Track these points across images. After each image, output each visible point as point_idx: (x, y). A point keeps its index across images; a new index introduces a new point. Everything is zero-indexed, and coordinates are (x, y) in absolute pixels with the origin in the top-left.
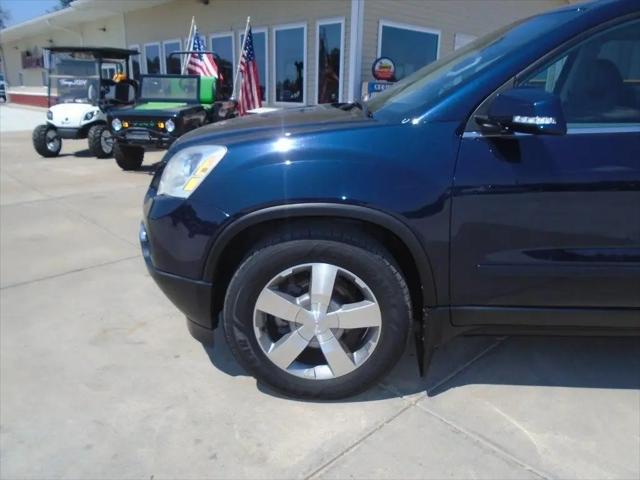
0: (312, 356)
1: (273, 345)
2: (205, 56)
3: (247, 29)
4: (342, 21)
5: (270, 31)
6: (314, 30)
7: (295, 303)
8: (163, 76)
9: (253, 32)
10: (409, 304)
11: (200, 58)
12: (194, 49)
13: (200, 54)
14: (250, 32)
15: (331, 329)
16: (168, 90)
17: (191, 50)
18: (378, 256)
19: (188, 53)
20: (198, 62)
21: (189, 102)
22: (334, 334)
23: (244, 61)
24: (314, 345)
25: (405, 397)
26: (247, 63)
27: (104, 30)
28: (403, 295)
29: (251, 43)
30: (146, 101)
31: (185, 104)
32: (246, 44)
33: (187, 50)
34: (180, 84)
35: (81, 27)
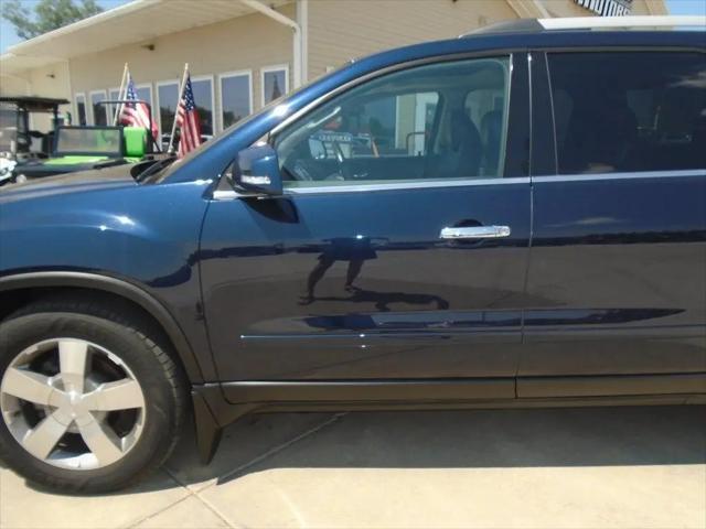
0: (73, 443)
1: (29, 431)
2: (138, 106)
3: (185, 76)
4: (287, 69)
5: (215, 78)
6: (260, 76)
7: (46, 383)
8: (91, 128)
9: (192, 80)
10: (171, 381)
11: (134, 107)
12: (128, 97)
13: (134, 104)
14: (189, 79)
15: (92, 412)
16: (94, 142)
17: (125, 99)
18: (129, 329)
19: (121, 103)
20: (131, 110)
21: (110, 155)
22: (95, 417)
23: (182, 111)
24: (73, 430)
25: (189, 487)
26: (187, 113)
27: (52, 76)
28: (163, 371)
29: (190, 92)
30: (62, 155)
31: (105, 158)
32: (185, 93)
33: (119, 100)
34: (103, 135)
35: (28, 73)
